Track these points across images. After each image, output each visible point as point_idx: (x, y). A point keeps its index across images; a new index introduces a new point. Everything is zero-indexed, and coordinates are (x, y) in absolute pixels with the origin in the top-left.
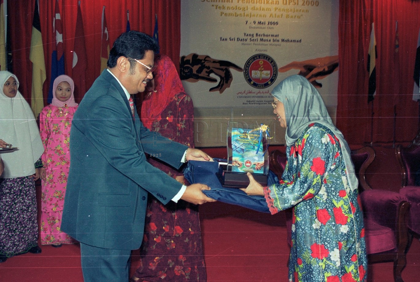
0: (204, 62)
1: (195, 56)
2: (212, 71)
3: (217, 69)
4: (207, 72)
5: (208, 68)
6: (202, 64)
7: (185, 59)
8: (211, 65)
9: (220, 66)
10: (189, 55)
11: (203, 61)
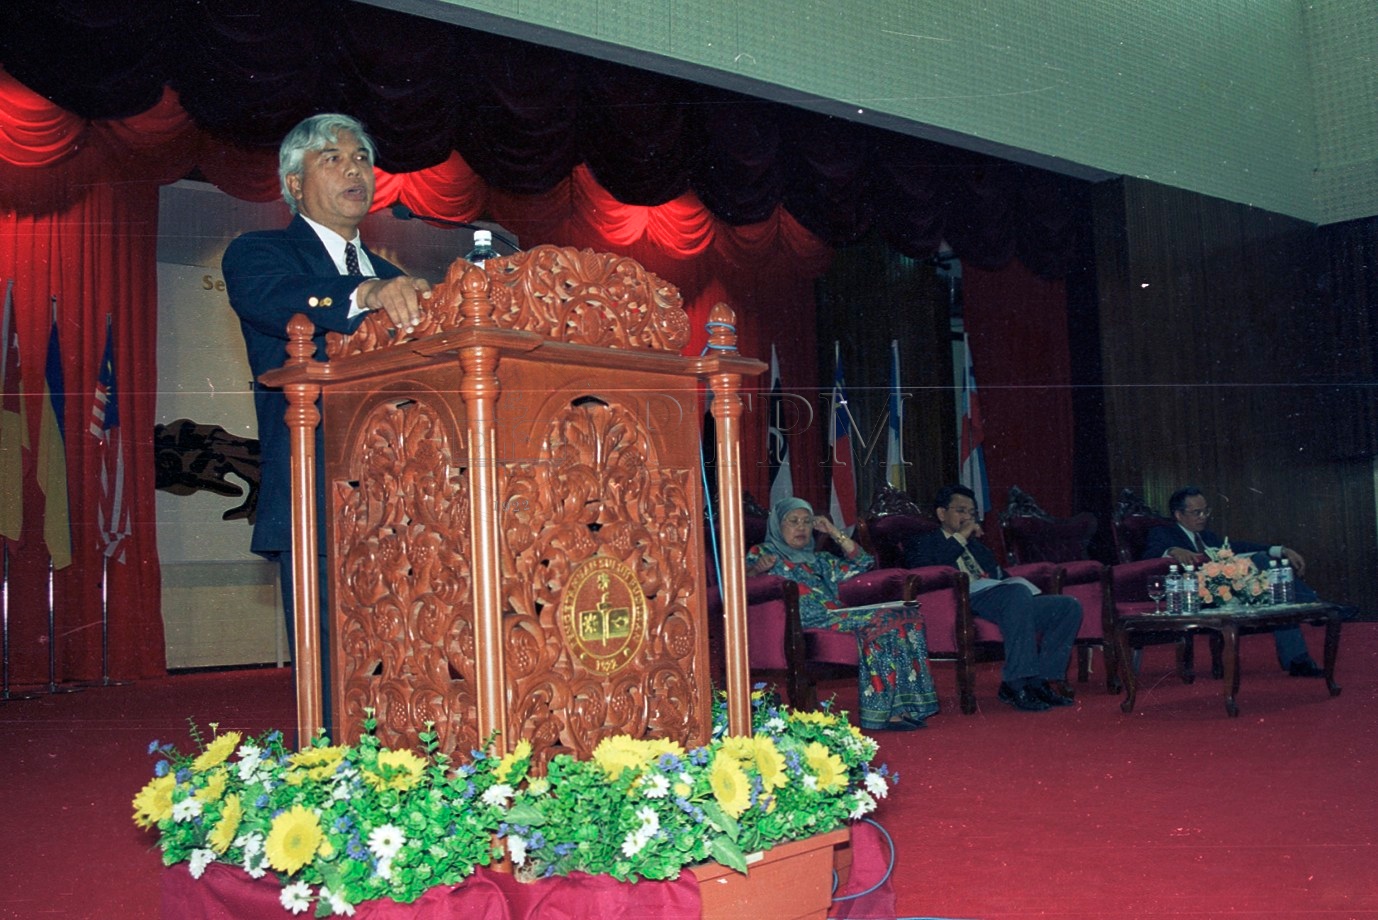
0: (210, 444)
1: (187, 426)
2: (230, 468)
3: (242, 460)
4: (216, 469)
5: (221, 458)
6: (205, 447)
7: (163, 434)
8: (227, 451)
9: (250, 452)
10: (176, 422)
11: (207, 441)
